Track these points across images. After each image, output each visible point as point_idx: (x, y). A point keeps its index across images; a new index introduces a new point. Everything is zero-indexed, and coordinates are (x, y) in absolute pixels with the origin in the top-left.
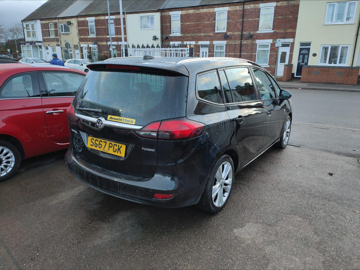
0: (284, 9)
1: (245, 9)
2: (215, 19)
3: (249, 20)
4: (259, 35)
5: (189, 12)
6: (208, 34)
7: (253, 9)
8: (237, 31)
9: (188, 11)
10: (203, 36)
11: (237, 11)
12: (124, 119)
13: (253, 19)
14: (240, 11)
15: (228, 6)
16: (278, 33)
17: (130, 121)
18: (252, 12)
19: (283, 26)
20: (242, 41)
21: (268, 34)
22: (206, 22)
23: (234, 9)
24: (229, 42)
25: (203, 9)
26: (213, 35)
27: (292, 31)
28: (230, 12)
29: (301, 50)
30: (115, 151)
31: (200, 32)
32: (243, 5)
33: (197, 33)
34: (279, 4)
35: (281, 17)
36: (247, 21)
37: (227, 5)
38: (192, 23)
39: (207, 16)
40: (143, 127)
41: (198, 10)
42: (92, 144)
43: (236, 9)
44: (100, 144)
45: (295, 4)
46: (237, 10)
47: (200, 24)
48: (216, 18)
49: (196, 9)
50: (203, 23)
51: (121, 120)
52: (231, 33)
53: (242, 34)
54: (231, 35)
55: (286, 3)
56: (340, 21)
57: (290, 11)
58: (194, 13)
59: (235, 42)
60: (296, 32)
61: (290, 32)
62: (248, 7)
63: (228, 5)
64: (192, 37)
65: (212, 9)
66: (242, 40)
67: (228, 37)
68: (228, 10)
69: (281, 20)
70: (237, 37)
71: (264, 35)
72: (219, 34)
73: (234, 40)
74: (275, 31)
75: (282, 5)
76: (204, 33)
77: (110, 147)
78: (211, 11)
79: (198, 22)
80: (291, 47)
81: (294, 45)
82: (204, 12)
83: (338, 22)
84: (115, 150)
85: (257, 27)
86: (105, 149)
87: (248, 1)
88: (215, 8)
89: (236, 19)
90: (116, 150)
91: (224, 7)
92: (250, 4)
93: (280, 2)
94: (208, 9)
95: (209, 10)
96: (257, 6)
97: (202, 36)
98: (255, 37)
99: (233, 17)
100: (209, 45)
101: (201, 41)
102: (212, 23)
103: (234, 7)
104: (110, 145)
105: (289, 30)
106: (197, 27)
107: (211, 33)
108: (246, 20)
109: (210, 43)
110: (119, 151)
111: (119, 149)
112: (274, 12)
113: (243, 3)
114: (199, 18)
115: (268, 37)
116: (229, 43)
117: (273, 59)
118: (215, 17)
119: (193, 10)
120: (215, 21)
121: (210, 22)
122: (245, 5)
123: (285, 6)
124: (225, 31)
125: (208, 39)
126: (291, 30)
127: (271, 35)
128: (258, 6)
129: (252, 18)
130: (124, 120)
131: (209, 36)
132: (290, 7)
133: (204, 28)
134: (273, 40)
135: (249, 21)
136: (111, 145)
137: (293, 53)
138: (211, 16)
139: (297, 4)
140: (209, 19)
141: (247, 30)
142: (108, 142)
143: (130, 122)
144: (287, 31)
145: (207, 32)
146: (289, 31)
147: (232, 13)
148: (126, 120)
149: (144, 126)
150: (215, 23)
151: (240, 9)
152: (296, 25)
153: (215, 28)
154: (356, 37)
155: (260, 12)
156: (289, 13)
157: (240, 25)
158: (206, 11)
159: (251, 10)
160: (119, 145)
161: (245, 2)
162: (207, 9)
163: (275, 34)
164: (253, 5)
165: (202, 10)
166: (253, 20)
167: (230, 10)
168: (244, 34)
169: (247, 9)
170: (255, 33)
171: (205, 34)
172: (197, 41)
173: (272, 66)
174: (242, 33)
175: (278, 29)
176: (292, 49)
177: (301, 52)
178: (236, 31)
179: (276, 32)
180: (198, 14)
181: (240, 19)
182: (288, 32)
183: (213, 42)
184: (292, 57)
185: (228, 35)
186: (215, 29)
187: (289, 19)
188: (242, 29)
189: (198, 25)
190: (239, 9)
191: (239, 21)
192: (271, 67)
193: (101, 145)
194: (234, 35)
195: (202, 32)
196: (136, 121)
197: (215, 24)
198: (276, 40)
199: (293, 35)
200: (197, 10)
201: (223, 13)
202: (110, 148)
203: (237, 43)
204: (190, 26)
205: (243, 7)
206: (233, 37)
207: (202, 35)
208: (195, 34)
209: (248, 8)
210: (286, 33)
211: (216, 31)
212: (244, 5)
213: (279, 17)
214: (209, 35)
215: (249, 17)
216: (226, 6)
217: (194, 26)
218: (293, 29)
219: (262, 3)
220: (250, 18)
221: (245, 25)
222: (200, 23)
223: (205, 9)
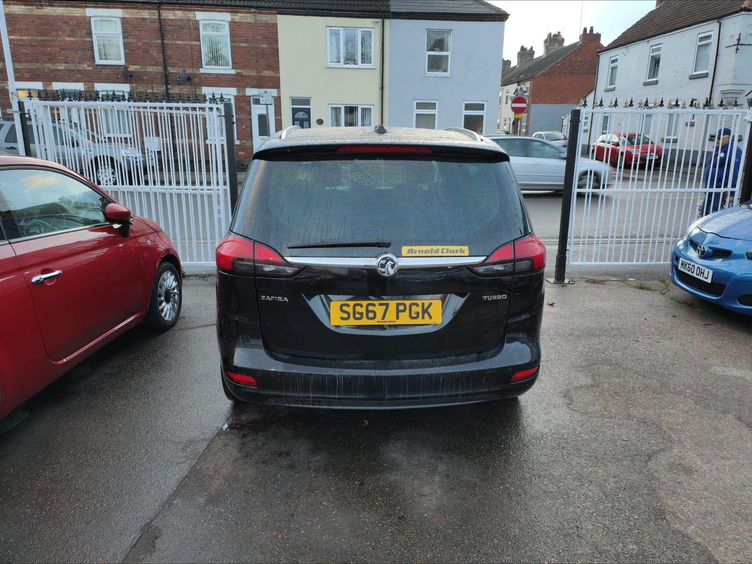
0: (248, 29)
1: (164, 18)
2: (90, 34)
3: (178, 42)
4: (205, 78)
5: (11, 10)
6: (76, 66)
7: (182, 20)
8: (153, 65)
9: (9, 6)
10: (63, 70)
11: (145, 22)
12: (443, 249)
13: (185, 42)
14: (151, 22)
15: (121, 8)
16: (245, 76)
17: (457, 251)
18: (181, 27)
19: (252, 63)
20: (169, 87)
21: (226, 76)
22: (67, 39)
23: (138, 16)
24: (137, 88)
25: (52, 8)
26: (91, 68)
27: (272, 75)
28: (127, 21)
29: (295, 111)
30: (416, 316)
31: (52, 59)
32: (158, 9)
33: (46, 62)
34: (238, 17)
35: (245, 45)
36: (172, 44)
37: (118, 5)
38: (25, 38)
39: (68, 26)
40: (486, 257)
41: (37, 8)
42: (345, 316)
43: (141, 16)
44: (368, 311)
45: (270, 22)
46: (144, 20)
47: (49, 41)
48: (93, 31)
49: (32, 5)
50: (59, 39)
51: (438, 252)
52: (138, 67)
53: (167, 72)
54: (139, 72)
55: (251, 17)
56: (352, 62)
57: (262, 35)
58: (29, 13)
59: (153, 89)
60: (279, 77)
61: (268, 76)
62: (169, 15)
63: (121, 5)
64: (31, 70)
65: (77, 9)
66: (169, 84)
67: (131, 76)
68: (121, 16)
69: (246, 50)
70: (154, 78)
71: (217, 78)
72: (106, 68)
73: (149, 83)
74: (239, 71)
75: (244, 21)
76: (66, 63)
77: (398, 311)
78: (78, 15)
79: (41, 35)
80: (275, 106)
81: (280, 103)
82: (56, 14)
83: (348, 63)
84: (414, 315)
85: (198, 59)
86: (387, 318)
87: (169, 2)
88: (86, 9)
89: (144, 39)
90: (418, 313)
91: (110, 10)
92: (174, 10)
93: (238, 14)
94: (66, 8)
95: (71, 12)
96: (190, 15)
97: (61, 70)
98: (197, 80)
99: (137, 33)
100: (83, 91)
101: (58, 81)
102: (85, 41)
103: (136, 11)
104: (400, 306)
105: (265, 72)
106: (42, 49)
107: (86, 66)
108: (170, 42)
109: (85, 88)
110: (426, 315)
111: (425, 311)
112: (231, 34)
113: (159, 6)
114: (45, 27)
115: (227, 84)
116: (138, 91)
117: (244, 127)
118: (90, 29)
119: (23, 7)
120: (92, 37)
121: (77, 39)
122: (162, 9)
123: (250, 23)
124: (122, 62)
125: (78, 78)
126: (269, 72)
127: (232, 78)
128: (193, 16)
129: (184, 40)
130: (445, 251)
131: (79, 71)
132: (260, 27)
133: (62, 52)
134: (237, 90)
135: (176, 44)
136: (401, 308)
137: (281, 117)
138: (77, 26)
139: (273, 22)
140: (73, 31)
141: (176, 63)
142: (393, 304)
143: (459, 252)
144: (262, 74)
145: (73, 60)
146: (267, 73)
147: (132, 24)
148: (448, 249)
149: (488, 256)
150: (92, 42)
151: (152, 17)
152: (277, 62)
153: (93, 52)
154: (380, 91)
155: (199, 30)
156: (260, 38)
157: (158, 52)
158: (62, 12)
159: (178, 23)
160: (423, 304)
161: (161, 4)
162: (63, 8)
163: (239, 79)
164: (180, 12)
165: (49, 8)
166: (186, 45)
167: (127, 16)
168: (171, 71)
169: (169, 20)
170: (195, 71)
171: (67, 65)
172: (49, 82)
173: (245, 141)
174: (165, 69)
175: (244, 67)
176: (278, 110)
177: (296, 116)
178: (150, 65)
179: (240, 73)
180: (39, 17)
181: (154, 39)
182: (265, 77)
183: (94, 85)
184: (282, 125)
185: (131, 72)
186: (94, 56)
187: (262, 51)
188: (165, 60)
189: (43, 44)
190: (148, 17)
191: (154, 43)
192: (243, 143)
193: (374, 312)
194: (146, 73)
195: (59, 62)
196: (470, 248)
197: (93, 45)
198: (243, 90)
199: (275, 83)
200: (34, 7)
201: (110, 21)
202: (400, 313)
203: (159, 92)
204: (21, 45)
205: (160, 15)
206: (145, 78)
207: (58, 68)
208: (39, 64)
209: (169, 18)
210: (262, 78)
211: (98, 61)
212: (161, 11)
213: (242, 45)
214: (80, 68)
215: (175, 37)
216: (116, 8)
217: (34, 46)
218: (272, 70)
219: (201, 11)
220: (179, 39)
221: (169, 53)
222: (49, 38)
223: (59, 8)
